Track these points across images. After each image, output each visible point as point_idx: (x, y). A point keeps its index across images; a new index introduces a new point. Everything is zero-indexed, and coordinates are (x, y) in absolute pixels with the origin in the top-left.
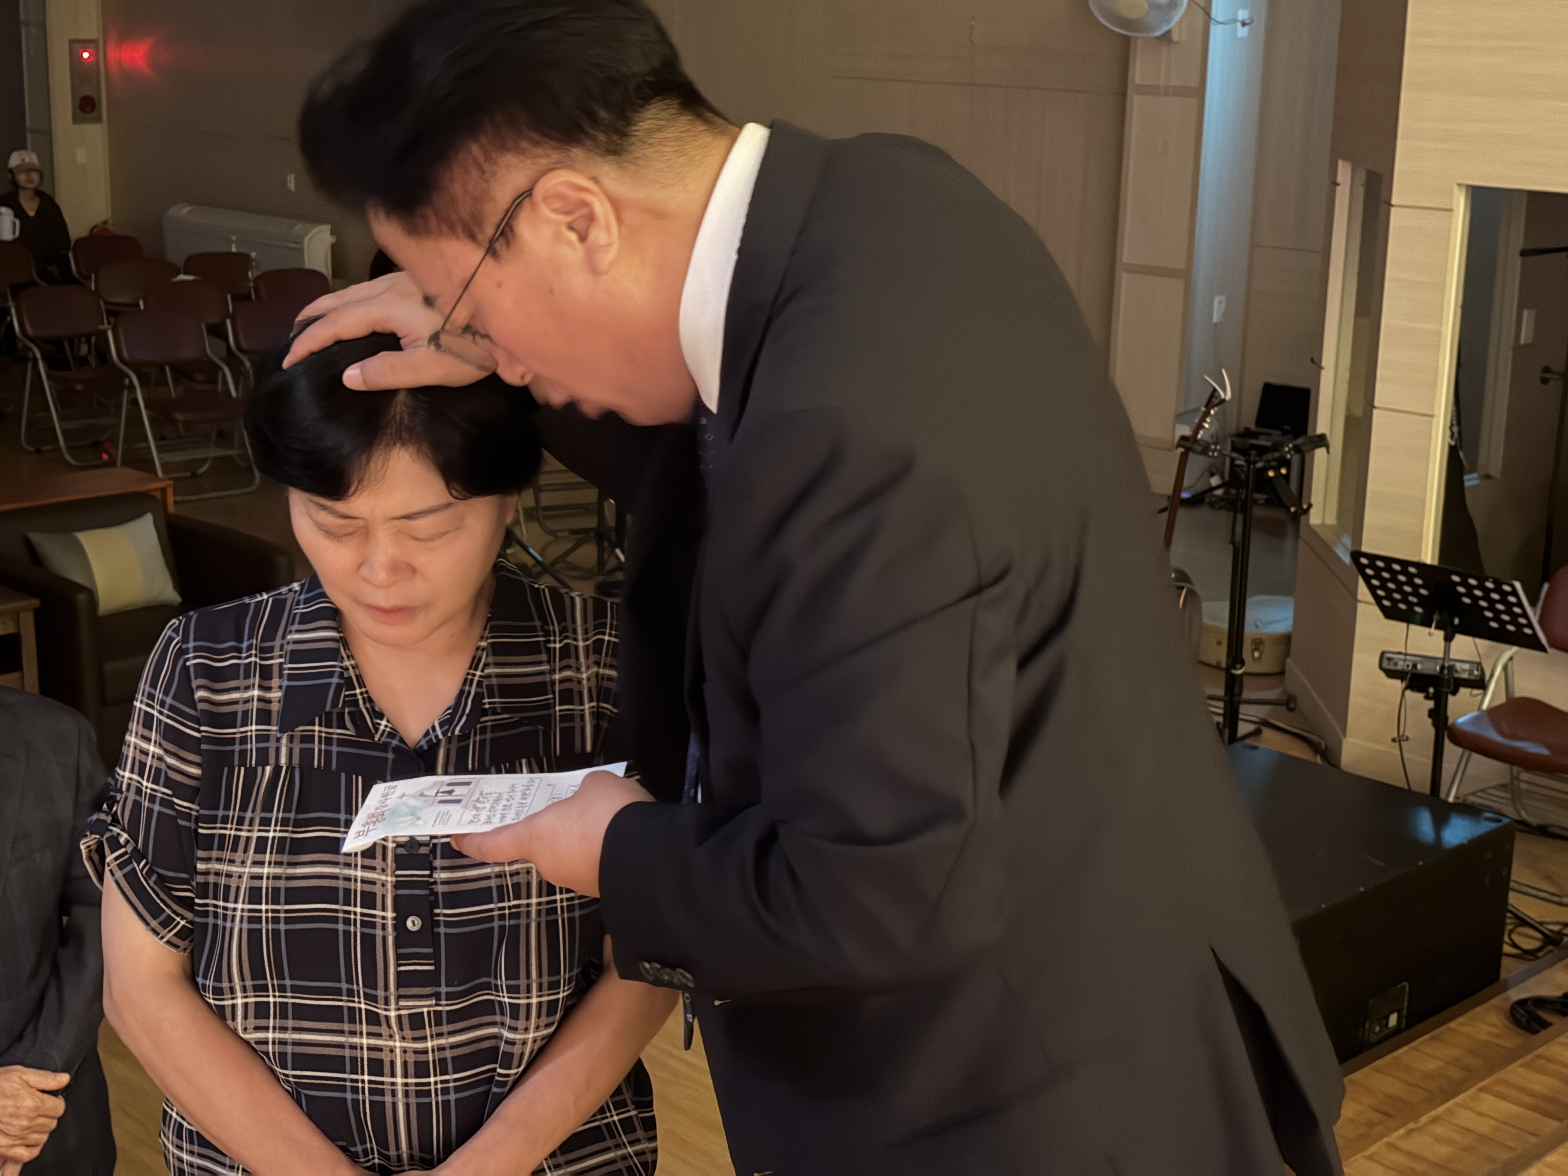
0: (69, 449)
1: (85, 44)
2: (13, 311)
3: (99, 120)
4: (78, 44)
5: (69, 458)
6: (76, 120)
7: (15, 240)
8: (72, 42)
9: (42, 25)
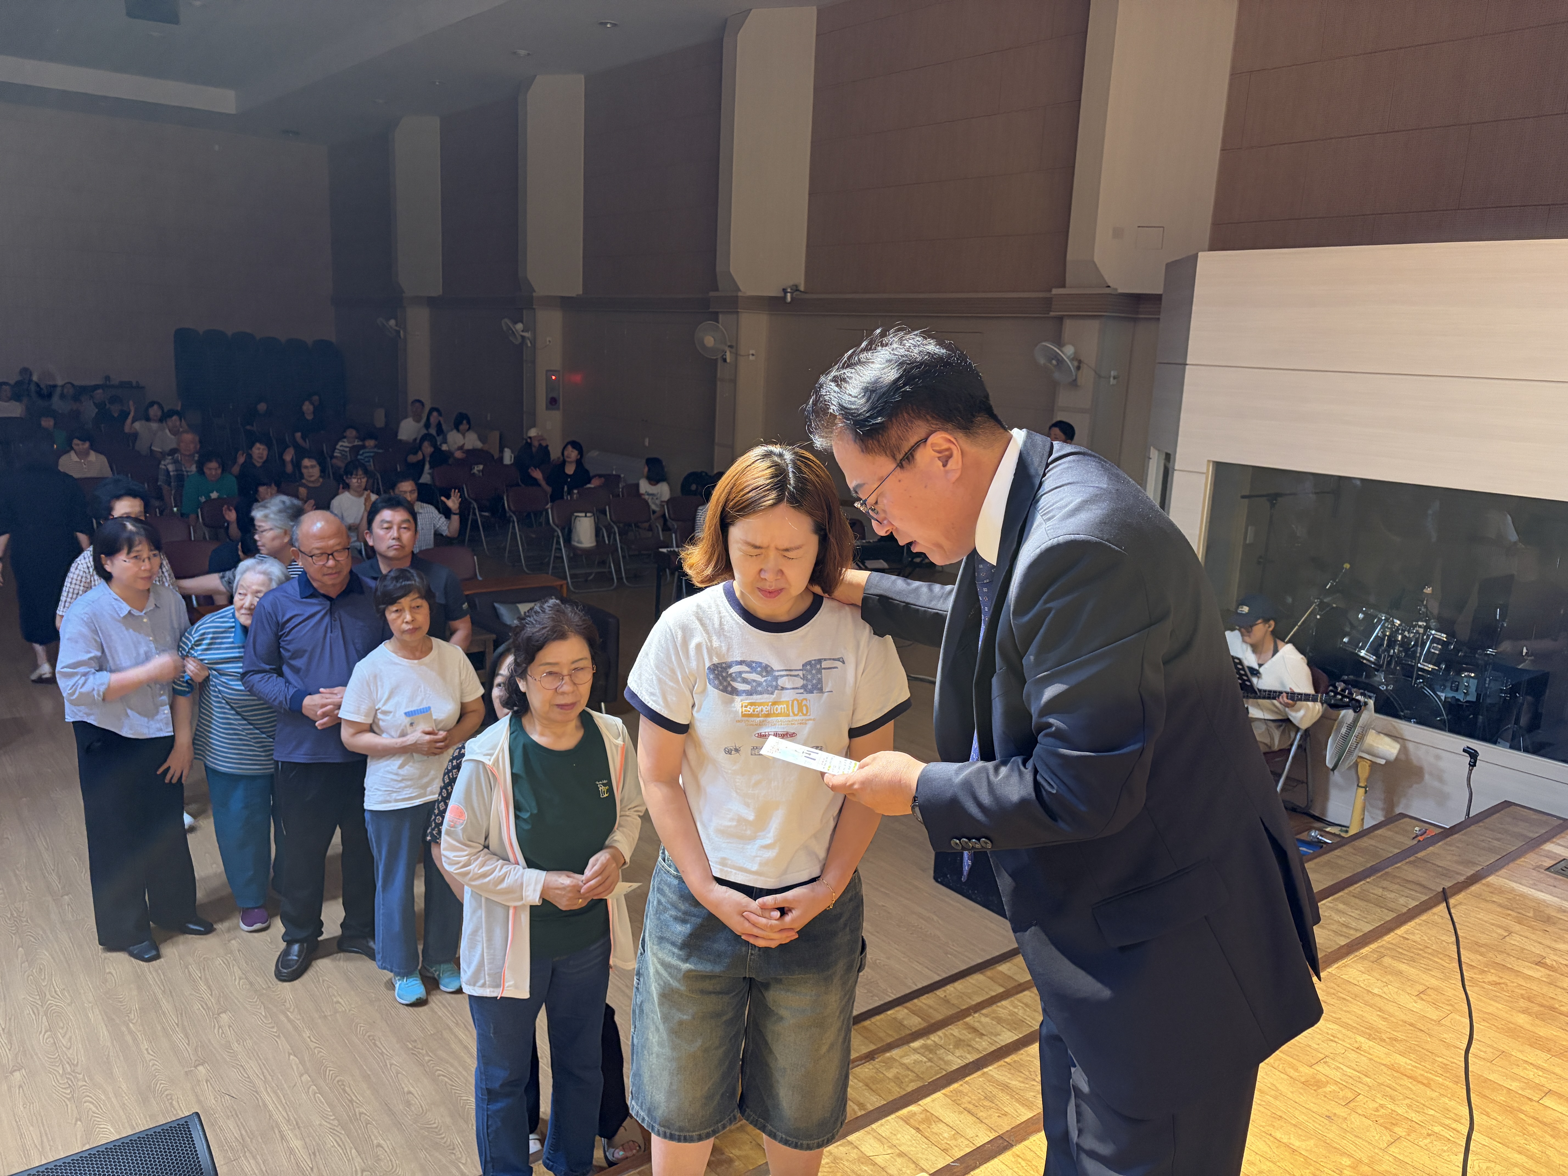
0: (526, 566)
1: (554, 372)
2: (505, 498)
3: (558, 409)
4: (550, 372)
5: (525, 569)
6: (547, 408)
7: (511, 465)
8: (547, 371)
9: (534, 362)
